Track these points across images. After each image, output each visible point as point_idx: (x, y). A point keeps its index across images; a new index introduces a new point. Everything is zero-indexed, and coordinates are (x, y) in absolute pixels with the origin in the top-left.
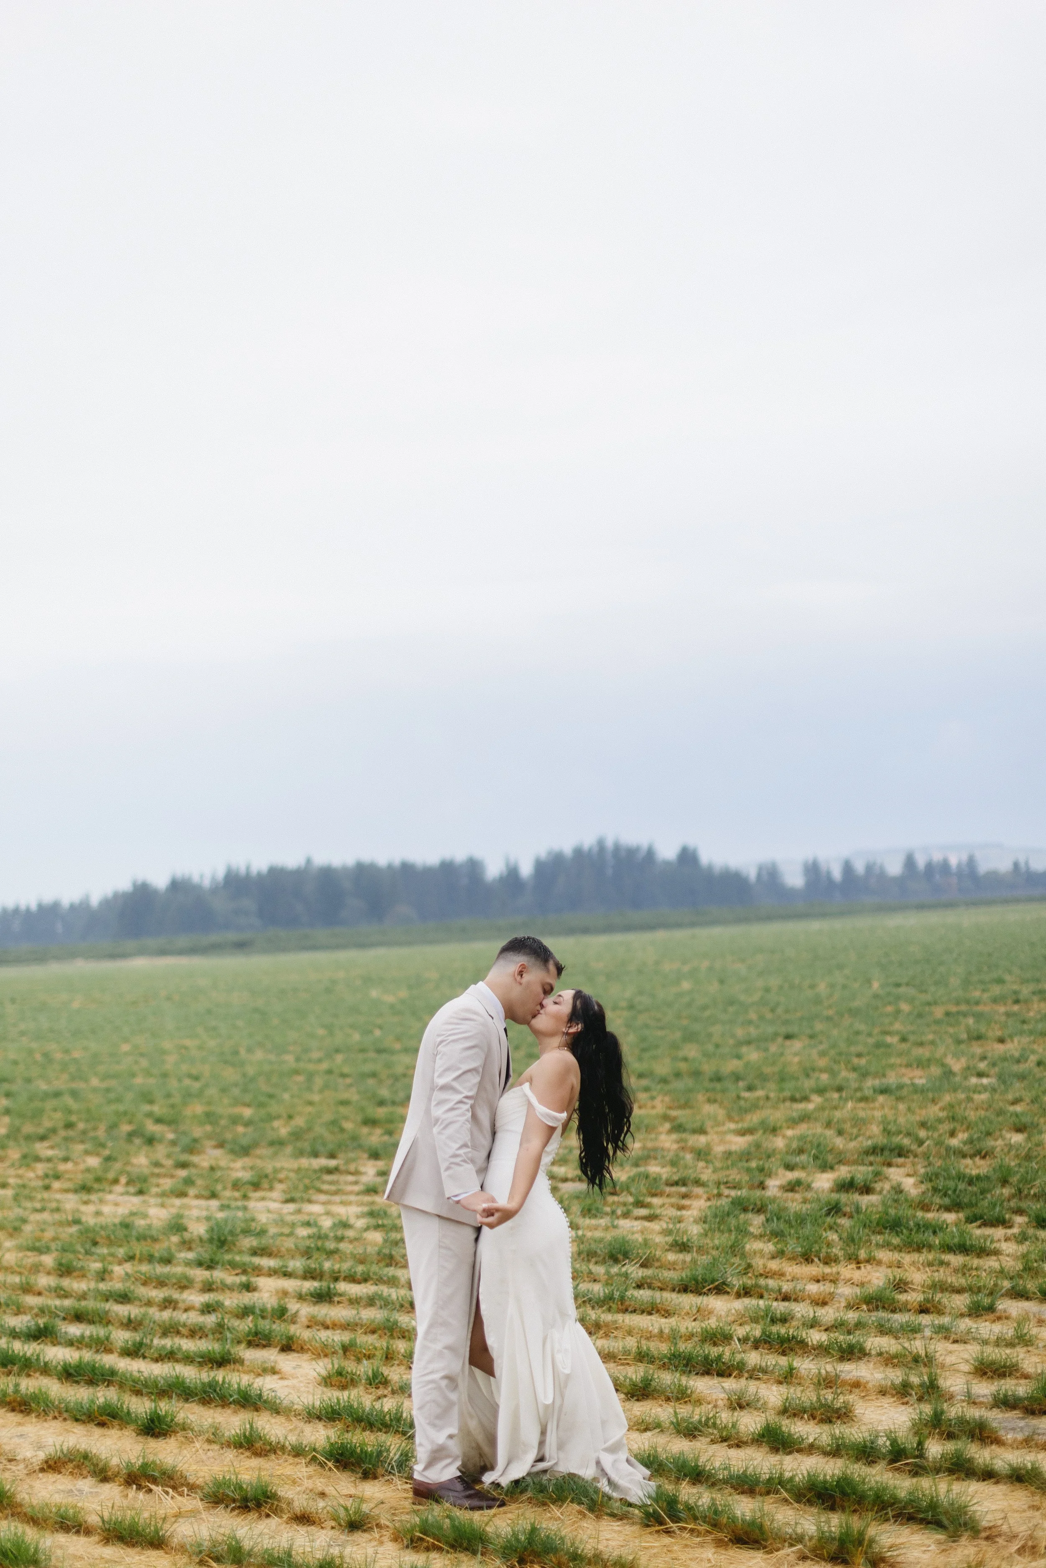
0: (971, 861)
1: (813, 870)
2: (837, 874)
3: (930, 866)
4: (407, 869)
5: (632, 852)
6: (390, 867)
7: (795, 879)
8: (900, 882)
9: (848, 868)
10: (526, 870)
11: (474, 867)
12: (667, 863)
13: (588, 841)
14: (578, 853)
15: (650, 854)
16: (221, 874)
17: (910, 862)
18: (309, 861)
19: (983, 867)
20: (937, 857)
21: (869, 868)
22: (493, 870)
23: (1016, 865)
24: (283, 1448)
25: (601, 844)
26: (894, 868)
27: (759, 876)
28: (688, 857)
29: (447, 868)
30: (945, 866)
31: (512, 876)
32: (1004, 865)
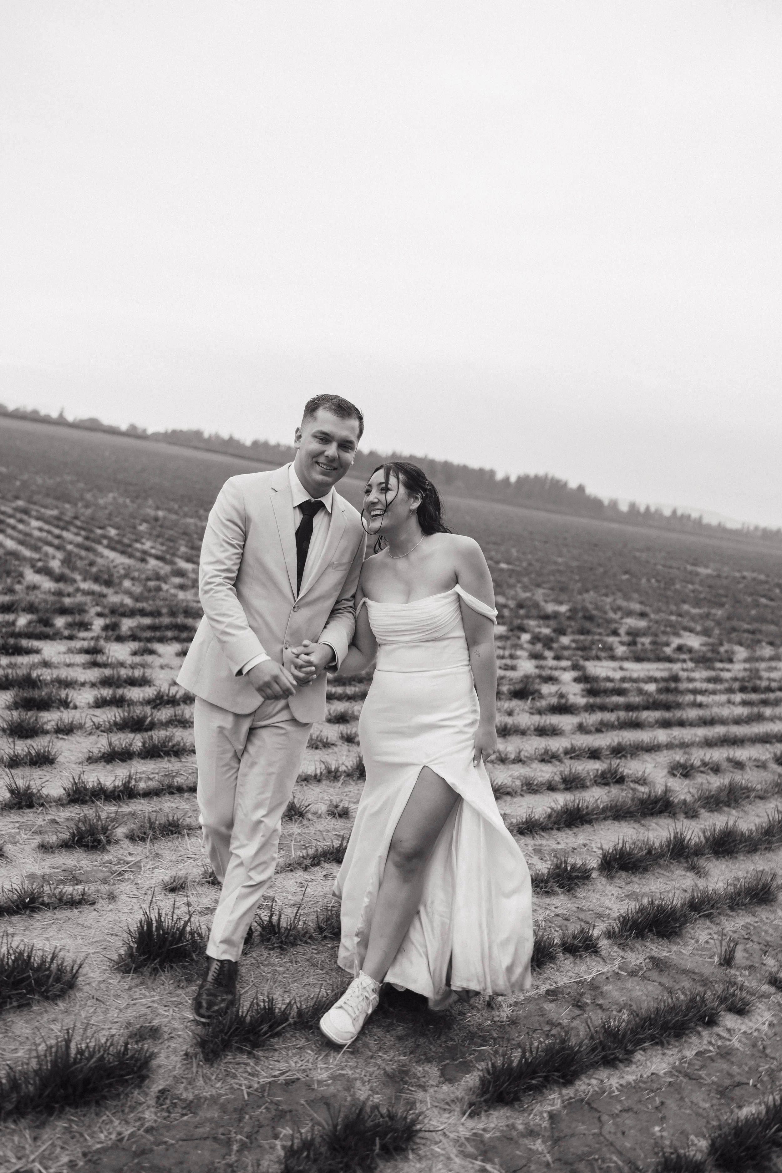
0: (701, 518)
1: (633, 507)
2: (642, 509)
3: (682, 516)
4: (465, 468)
5: (558, 481)
6: (458, 466)
7: (624, 507)
8: (668, 519)
9: (648, 509)
10: (513, 479)
11: (492, 473)
12: (571, 489)
13: (541, 473)
14: (536, 477)
15: (566, 484)
17: (674, 512)
18: (426, 456)
19: (705, 521)
20: (687, 512)
21: (657, 511)
22: (500, 476)
23: (719, 524)
25: (546, 476)
26: (667, 513)
27: (609, 504)
28: (581, 489)
29: (481, 471)
30: (689, 517)
31: (506, 480)
32: (714, 522)
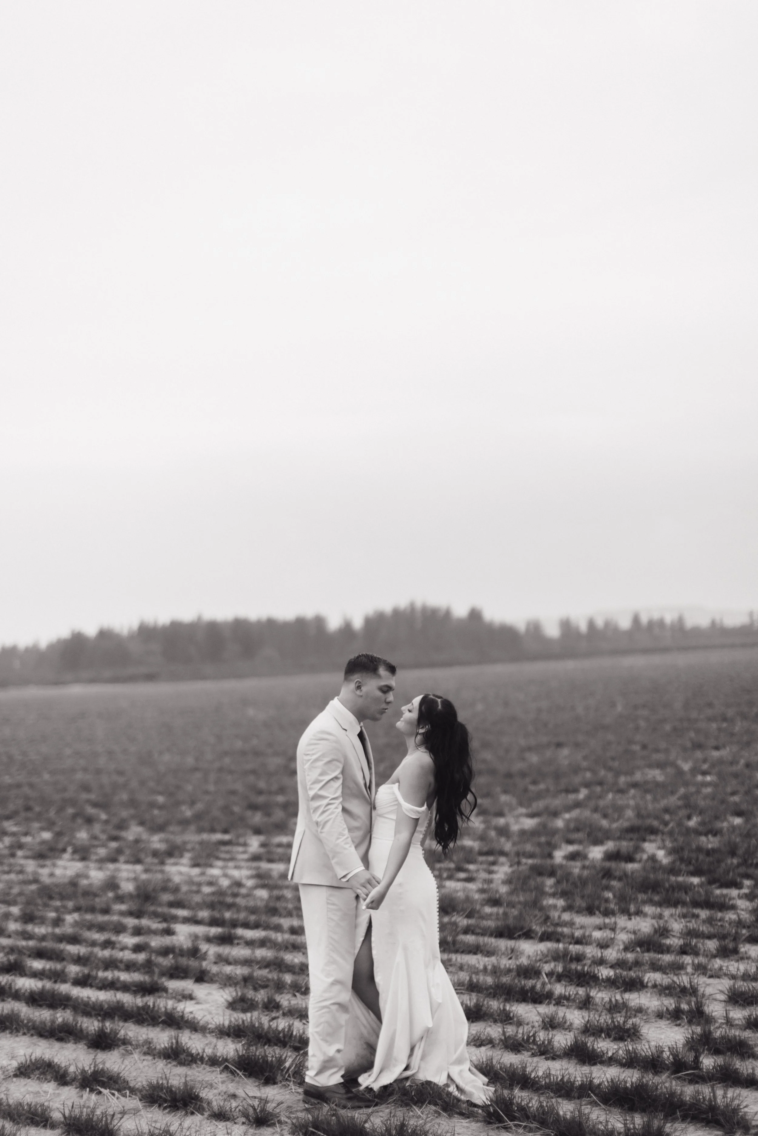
0: (680, 620)
1: (566, 625)
2: (583, 627)
3: (651, 624)
4: (271, 624)
5: (434, 612)
6: (259, 622)
7: (552, 631)
8: (629, 634)
9: (591, 624)
10: (358, 623)
11: (319, 622)
12: (460, 621)
14: (396, 612)
15: (448, 613)
16: (135, 626)
17: (636, 620)
18: (199, 618)
19: (690, 622)
20: (656, 616)
21: (607, 624)
22: (334, 623)
23: (713, 623)
24: (202, 1059)
25: (412, 606)
26: (625, 623)
27: (528, 630)
28: (475, 615)
29: (300, 623)
30: (661, 623)
31: (347, 629)
32: (703, 621)
